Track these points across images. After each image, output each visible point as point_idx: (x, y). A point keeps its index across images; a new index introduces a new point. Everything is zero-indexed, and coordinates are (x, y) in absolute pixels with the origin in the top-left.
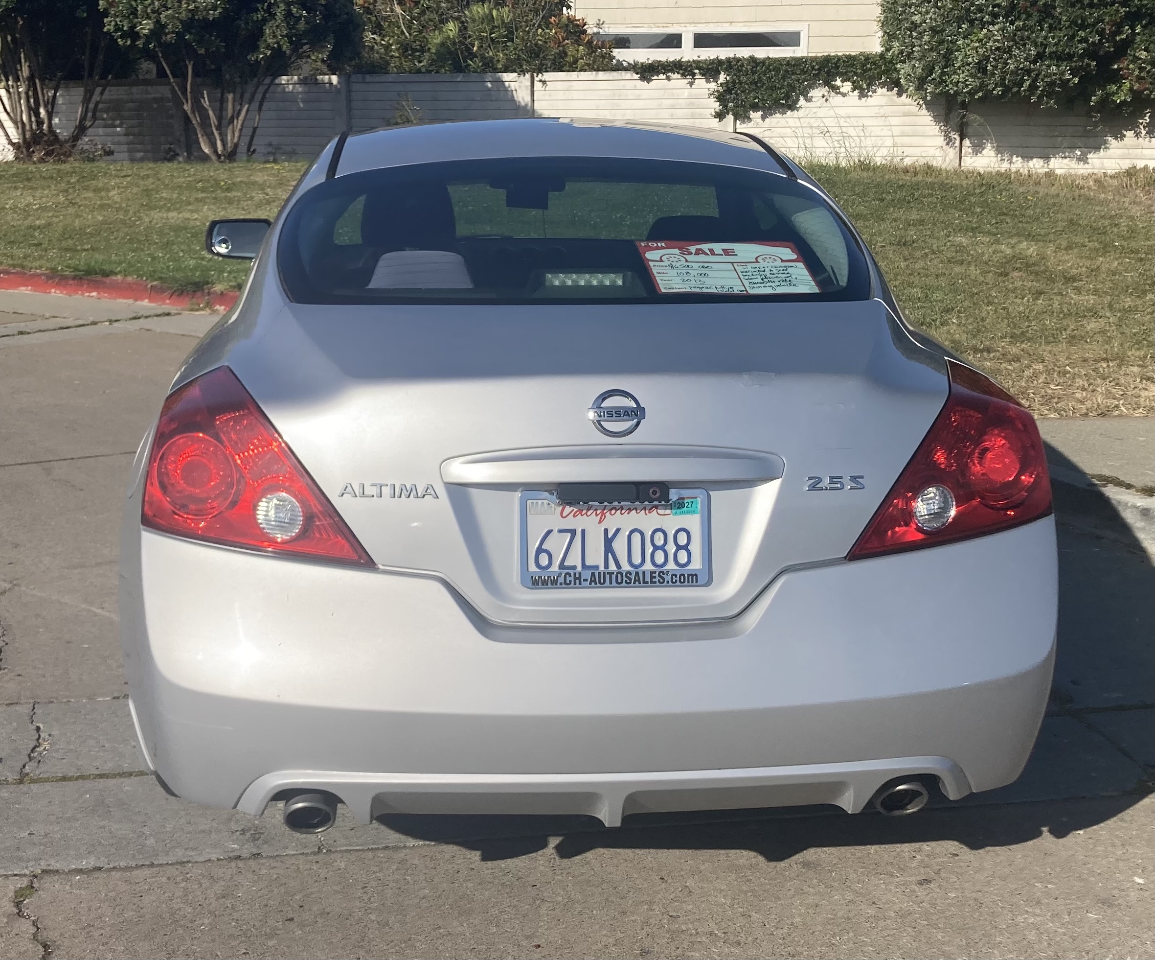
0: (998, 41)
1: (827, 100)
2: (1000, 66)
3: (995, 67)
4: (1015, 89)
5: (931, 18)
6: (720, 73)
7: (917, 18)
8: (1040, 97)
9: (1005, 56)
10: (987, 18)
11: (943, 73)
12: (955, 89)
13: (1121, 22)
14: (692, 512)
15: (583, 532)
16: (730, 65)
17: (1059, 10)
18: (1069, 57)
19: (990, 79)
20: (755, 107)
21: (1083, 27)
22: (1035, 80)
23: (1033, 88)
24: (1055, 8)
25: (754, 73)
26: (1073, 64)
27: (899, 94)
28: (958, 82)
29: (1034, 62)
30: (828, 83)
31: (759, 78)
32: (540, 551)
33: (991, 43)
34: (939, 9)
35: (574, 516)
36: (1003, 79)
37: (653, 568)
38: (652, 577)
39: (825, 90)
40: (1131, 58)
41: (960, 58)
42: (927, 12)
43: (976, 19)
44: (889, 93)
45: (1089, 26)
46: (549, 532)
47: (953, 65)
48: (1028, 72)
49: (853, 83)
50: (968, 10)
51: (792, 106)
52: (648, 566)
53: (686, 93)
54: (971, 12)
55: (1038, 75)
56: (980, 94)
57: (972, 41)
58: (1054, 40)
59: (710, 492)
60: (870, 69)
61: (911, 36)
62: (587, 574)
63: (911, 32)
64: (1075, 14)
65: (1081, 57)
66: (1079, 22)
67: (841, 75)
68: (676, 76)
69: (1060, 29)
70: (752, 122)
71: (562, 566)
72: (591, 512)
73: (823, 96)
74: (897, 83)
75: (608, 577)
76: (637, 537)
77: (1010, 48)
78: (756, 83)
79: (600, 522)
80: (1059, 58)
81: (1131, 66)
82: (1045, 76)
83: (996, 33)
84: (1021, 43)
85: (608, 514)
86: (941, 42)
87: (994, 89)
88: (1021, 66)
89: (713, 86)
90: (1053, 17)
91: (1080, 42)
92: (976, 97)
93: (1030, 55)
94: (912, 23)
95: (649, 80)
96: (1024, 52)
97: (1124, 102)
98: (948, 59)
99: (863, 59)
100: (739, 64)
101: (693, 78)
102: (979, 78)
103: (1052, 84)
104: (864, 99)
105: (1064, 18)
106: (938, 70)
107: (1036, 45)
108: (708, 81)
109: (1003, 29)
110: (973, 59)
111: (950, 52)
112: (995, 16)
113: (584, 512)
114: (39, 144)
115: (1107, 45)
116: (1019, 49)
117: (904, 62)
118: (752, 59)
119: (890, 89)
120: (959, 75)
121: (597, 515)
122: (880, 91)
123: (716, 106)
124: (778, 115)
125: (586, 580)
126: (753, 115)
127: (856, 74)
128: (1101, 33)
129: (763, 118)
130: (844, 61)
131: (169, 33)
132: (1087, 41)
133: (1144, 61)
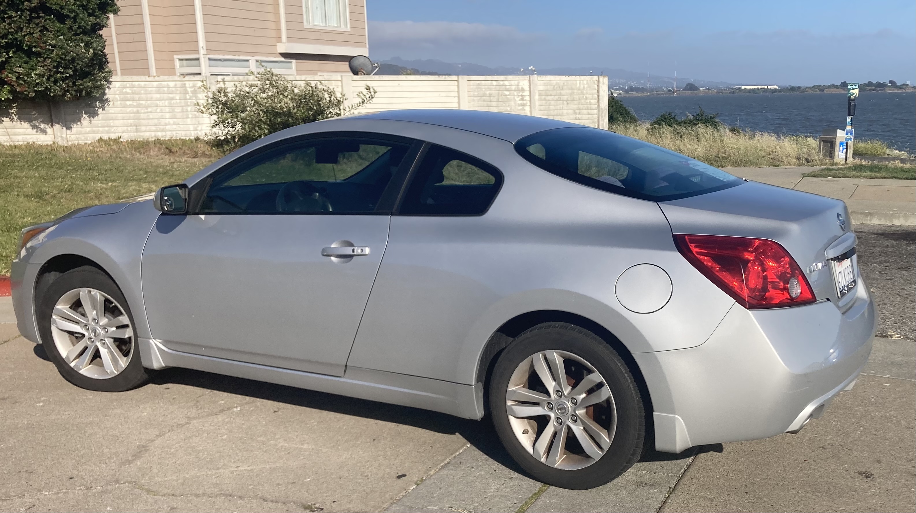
40: (9, 71)
71: (842, 287)
81: (11, 76)
125: (846, 291)
133: (22, 74)
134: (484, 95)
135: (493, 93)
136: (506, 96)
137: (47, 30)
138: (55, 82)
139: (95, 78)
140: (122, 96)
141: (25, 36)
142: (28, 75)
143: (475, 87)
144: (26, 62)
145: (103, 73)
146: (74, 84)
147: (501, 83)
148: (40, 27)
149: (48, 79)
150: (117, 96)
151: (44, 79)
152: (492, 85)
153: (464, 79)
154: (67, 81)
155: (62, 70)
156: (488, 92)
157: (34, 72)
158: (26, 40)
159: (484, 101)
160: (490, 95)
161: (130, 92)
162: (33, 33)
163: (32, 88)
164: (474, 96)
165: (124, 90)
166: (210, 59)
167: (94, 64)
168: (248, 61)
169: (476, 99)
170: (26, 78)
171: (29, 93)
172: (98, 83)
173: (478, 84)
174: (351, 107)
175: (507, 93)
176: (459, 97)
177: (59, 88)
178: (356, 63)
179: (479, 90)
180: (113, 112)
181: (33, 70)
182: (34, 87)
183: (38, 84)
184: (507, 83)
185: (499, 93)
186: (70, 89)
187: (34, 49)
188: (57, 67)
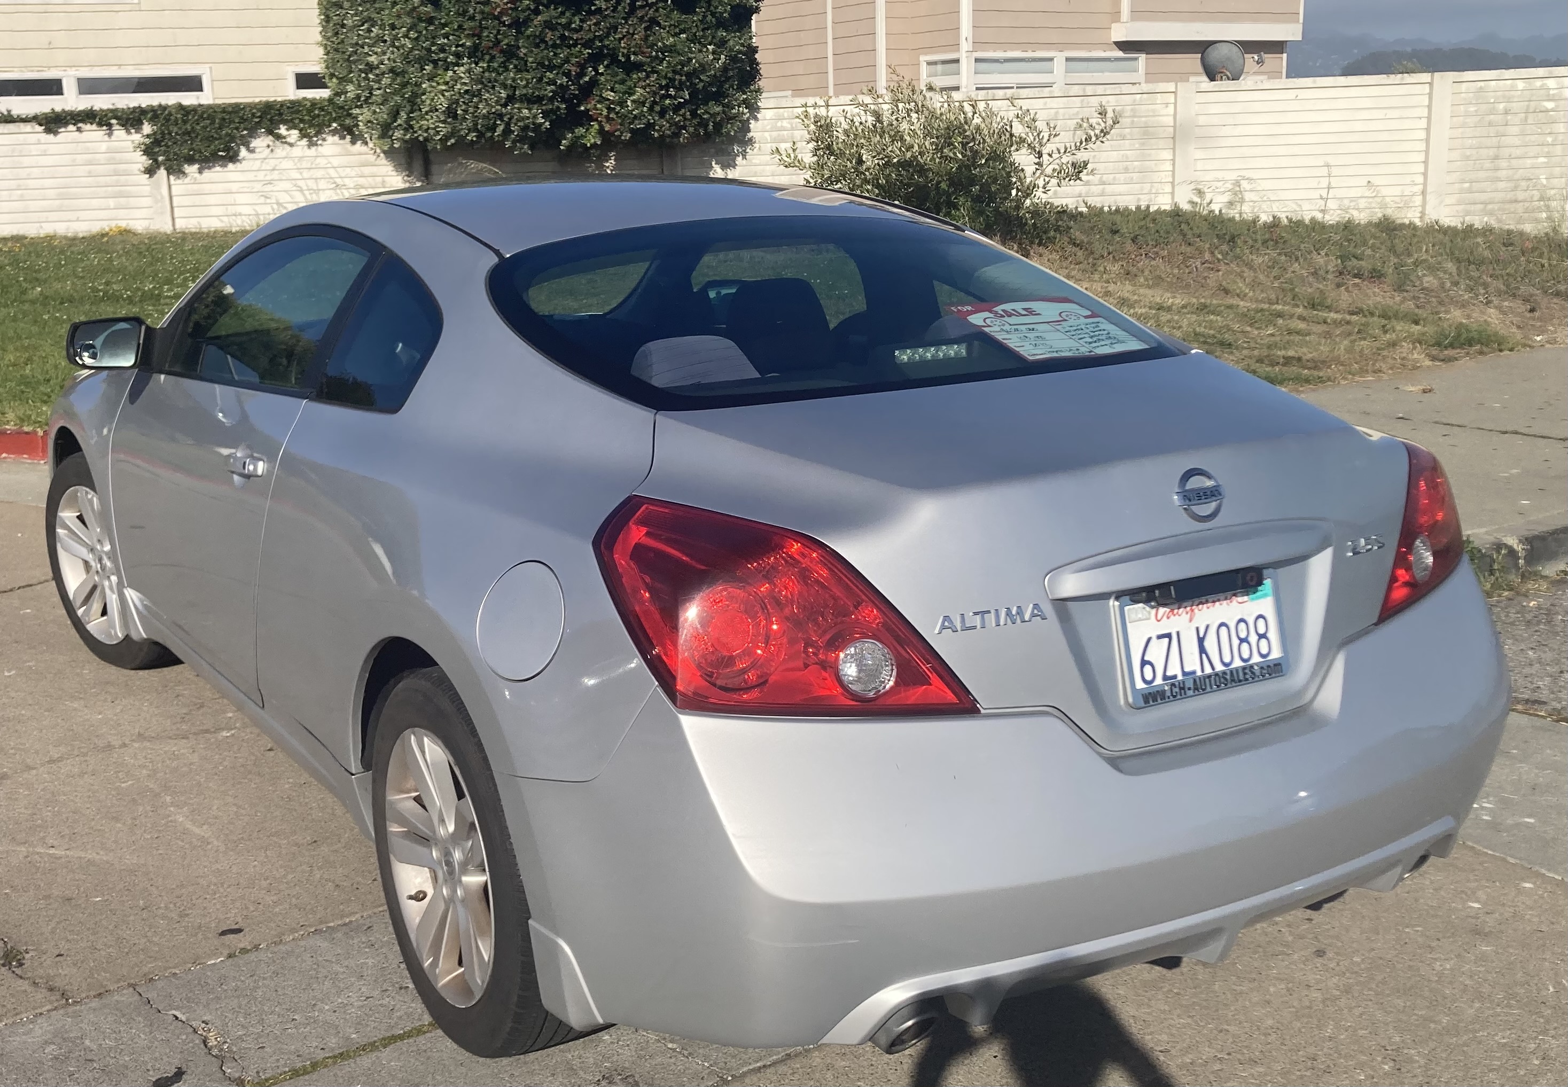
0: (465, 84)
1: (272, 151)
2: (471, 110)
3: (465, 111)
4: (489, 134)
5: (389, 59)
6: (142, 124)
7: (373, 59)
8: (514, 142)
9: (475, 100)
10: (451, 59)
11: (409, 119)
12: (425, 135)
13: (585, 63)
14: (1265, 595)
16: (154, 114)
17: (524, 51)
18: (539, 100)
19: (461, 124)
20: (190, 160)
21: (550, 68)
22: (508, 124)
23: (507, 132)
24: (519, 48)
25: (185, 122)
26: (544, 108)
27: (353, 142)
28: (428, 128)
29: (505, 105)
30: (270, 132)
31: (193, 128)
32: (1144, 663)
33: (459, 86)
34: (398, 48)
35: (1169, 618)
36: (476, 124)
37: (1243, 664)
38: (1245, 674)
39: (269, 140)
40: (598, 98)
41: (428, 102)
42: (384, 53)
43: (439, 60)
44: (342, 142)
45: (555, 67)
46: (1149, 640)
47: (420, 110)
48: (501, 116)
49: (301, 130)
50: (429, 50)
51: (233, 158)
52: (1238, 663)
53: (104, 147)
54: (434, 52)
55: (510, 119)
56: (453, 141)
57: (438, 84)
58: (523, 82)
60: (318, 116)
61: (367, 79)
62: (1190, 684)
63: (367, 74)
64: (541, 55)
65: (551, 100)
66: (547, 63)
67: (285, 122)
68: (88, 127)
69: (528, 71)
70: (189, 178)
71: (1165, 678)
72: (1181, 610)
73: (268, 146)
74: (350, 131)
75: (1207, 680)
76: (1223, 632)
77: (479, 90)
78: (189, 133)
79: (1191, 620)
80: (531, 100)
81: (599, 106)
82: (518, 120)
83: (462, 75)
84: (490, 85)
86: (404, 85)
87: (467, 135)
88: (493, 110)
89: (137, 137)
90: (518, 58)
91: (548, 84)
92: (449, 144)
93: (501, 98)
94: (367, 64)
95: (56, 133)
96: (494, 94)
97: (594, 146)
98: (414, 102)
99: (309, 104)
100: (166, 112)
101: (110, 129)
102: (449, 124)
103: (525, 128)
104: (314, 148)
105: (530, 60)
106: (403, 115)
107: (504, 86)
108: (129, 133)
109: (469, 71)
110: (442, 103)
111: (415, 95)
112: (458, 56)
113: (1176, 611)
115: (572, 87)
116: (489, 92)
117: (361, 107)
118: (180, 107)
119: (343, 138)
120: (428, 120)
121: (1187, 613)
122: (331, 139)
123: (144, 161)
124: (218, 168)
125: (1189, 689)
126: (188, 169)
127: (302, 121)
128: (567, 74)
129: (200, 171)
130: (288, 108)
132: (555, 83)
133: (613, 103)
134: (1492, 112)
135: (1515, 106)
136: (1547, 111)
137: (659, 25)
138: (662, 114)
139: (729, 101)
140: (775, 134)
141: (620, 39)
142: (622, 103)
143: (1471, 95)
144: (622, 82)
145: (744, 93)
146: (694, 114)
147: (1538, 83)
148: (646, 22)
149: (651, 109)
150: (767, 134)
151: (645, 109)
152: (1513, 89)
153: (1445, 80)
154: (683, 111)
155: (673, 93)
156: (1501, 106)
157: (631, 98)
158: (623, 45)
159: (1490, 124)
160: (1506, 112)
161: (789, 126)
162: (633, 34)
163: (627, 125)
164: (1467, 115)
165: (779, 124)
166: (977, 60)
167: (730, 78)
168: (1051, 59)
169: (1471, 121)
170: (618, 108)
171: (622, 133)
172: (734, 111)
173: (1481, 88)
174: (1062, 151)
175: (1550, 105)
176: (1429, 118)
177: (668, 122)
178: (1214, 54)
179: (1480, 101)
180: (758, 162)
181: (631, 94)
182: (630, 123)
183: (635, 117)
184: (1551, 83)
185: (1528, 106)
186: (688, 123)
187: (632, 58)
188: (667, 87)
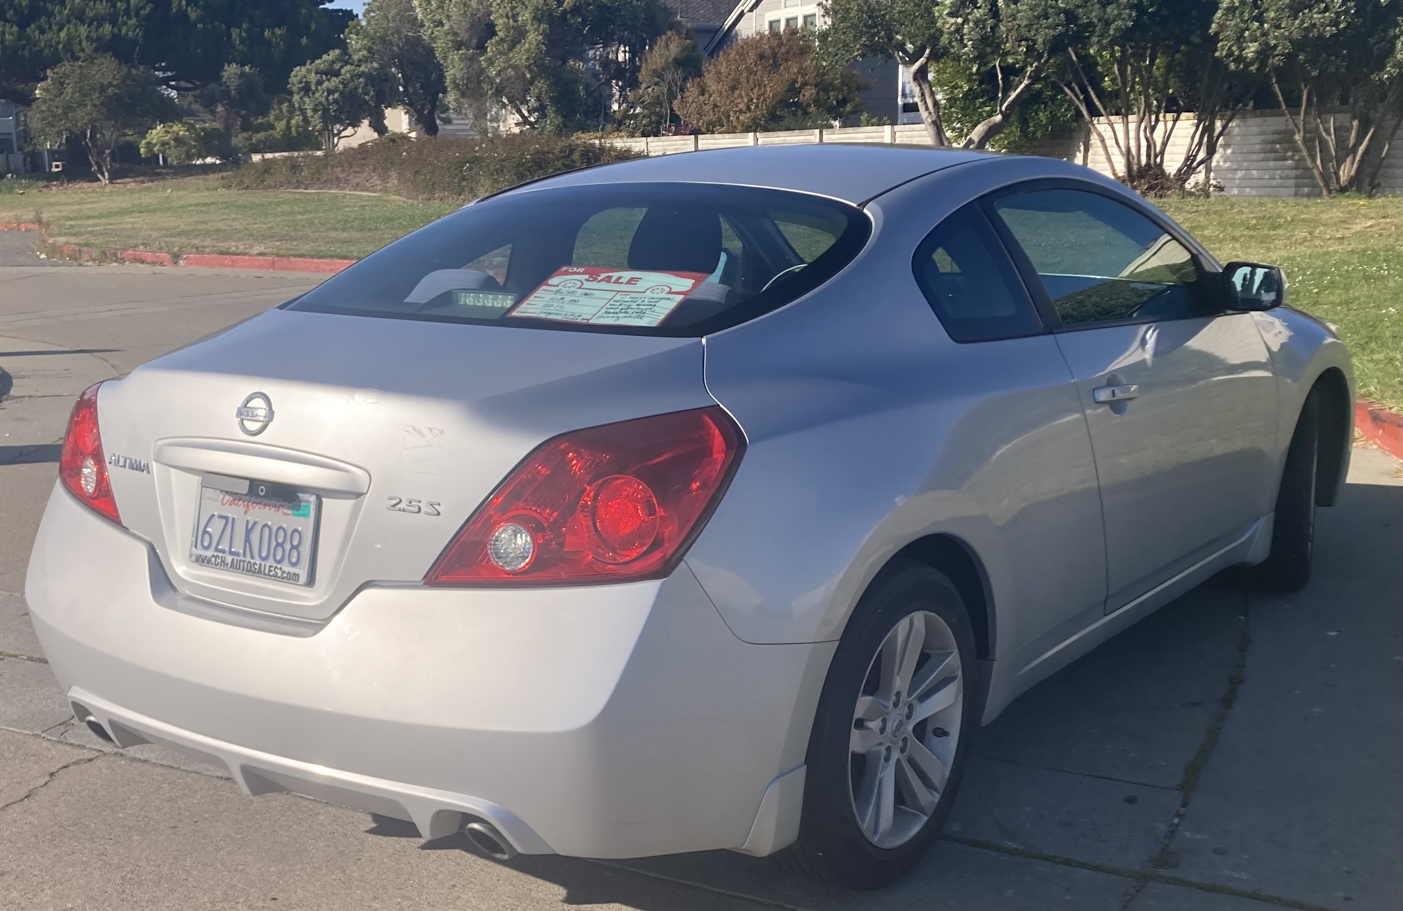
14: (306, 516)
15: (233, 519)
32: (205, 531)
35: (230, 505)
38: (269, 570)
46: (213, 516)
52: (271, 561)
59: (323, 499)
62: (229, 559)
71: (216, 548)
72: (240, 502)
75: (242, 564)
76: (267, 531)
79: (245, 513)
85: (251, 507)
113: (236, 502)
114: (1143, 178)
121: (244, 506)
125: (227, 564)
131: (1277, 55)
